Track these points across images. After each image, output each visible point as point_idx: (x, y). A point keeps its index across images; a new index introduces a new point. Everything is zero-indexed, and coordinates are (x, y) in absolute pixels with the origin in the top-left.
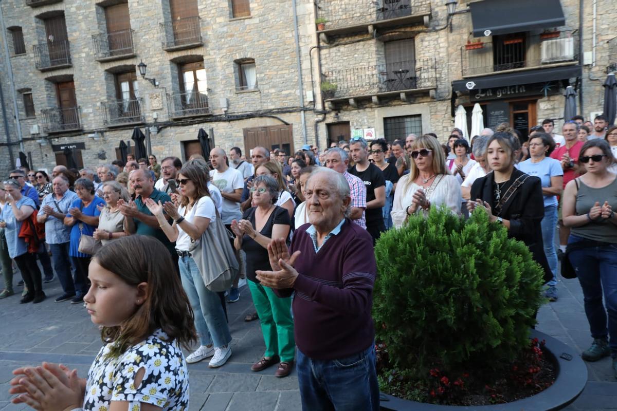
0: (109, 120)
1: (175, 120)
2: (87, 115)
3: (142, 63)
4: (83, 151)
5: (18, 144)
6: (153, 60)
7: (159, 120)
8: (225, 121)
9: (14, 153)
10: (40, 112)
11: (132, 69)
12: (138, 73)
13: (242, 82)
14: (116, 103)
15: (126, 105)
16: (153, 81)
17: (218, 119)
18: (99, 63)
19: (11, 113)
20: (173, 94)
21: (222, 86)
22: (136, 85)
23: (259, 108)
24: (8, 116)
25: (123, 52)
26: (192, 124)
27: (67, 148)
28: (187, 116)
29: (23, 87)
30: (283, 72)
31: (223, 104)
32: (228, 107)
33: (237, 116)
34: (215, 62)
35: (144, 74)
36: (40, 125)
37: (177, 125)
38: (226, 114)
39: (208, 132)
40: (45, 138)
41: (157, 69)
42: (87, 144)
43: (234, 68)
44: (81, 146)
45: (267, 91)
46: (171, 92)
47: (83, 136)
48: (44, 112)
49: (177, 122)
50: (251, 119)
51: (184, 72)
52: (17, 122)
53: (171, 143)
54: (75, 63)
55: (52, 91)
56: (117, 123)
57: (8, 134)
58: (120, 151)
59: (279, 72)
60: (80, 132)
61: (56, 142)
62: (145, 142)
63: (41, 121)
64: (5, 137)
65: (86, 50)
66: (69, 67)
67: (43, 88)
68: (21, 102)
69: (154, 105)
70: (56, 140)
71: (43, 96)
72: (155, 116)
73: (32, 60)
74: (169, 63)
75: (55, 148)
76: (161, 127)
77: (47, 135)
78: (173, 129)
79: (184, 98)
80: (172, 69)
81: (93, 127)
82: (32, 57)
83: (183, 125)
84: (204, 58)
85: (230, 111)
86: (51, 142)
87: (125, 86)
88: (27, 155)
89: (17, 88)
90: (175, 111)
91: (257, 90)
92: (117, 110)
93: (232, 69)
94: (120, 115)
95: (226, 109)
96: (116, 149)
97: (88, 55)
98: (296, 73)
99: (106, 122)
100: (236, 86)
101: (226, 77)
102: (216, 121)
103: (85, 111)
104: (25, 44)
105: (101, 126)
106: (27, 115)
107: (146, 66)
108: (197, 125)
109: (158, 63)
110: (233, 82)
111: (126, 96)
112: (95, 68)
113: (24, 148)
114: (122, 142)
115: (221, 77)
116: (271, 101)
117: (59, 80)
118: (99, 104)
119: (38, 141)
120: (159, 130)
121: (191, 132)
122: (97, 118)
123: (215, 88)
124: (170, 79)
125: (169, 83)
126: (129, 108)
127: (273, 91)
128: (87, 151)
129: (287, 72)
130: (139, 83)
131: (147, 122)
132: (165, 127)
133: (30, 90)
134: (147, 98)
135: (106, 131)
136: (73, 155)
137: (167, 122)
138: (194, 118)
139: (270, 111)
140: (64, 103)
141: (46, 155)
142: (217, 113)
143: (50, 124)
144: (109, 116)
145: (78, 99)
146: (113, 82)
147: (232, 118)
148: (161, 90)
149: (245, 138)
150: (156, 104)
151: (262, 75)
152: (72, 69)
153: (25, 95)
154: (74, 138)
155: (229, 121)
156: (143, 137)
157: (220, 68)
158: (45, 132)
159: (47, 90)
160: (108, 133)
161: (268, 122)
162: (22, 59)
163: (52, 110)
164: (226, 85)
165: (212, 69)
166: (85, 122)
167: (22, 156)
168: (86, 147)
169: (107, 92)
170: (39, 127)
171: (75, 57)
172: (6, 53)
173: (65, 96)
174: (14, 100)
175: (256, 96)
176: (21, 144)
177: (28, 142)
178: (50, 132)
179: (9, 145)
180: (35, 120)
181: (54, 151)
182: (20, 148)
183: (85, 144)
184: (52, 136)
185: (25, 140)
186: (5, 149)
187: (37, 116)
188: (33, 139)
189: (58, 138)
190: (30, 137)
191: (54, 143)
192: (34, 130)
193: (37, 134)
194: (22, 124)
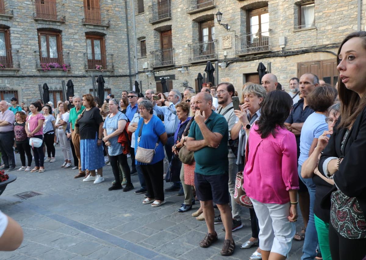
0: (192, 58)
1: (241, 56)
2: (178, 54)
3: (219, 12)
4: (173, 81)
5: (135, 75)
6: (228, 9)
7: (228, 57)
8: (281, 56)
9: (132, 82)
10: (149, 53)
11: (211, 18)
12: (216, 20)
13: (300, 21)
14: (198, 44)
15: (205, 46)
16: (226, 26)
17: (276, 55)
18: (189, 15)
19: (133, 54)
20: (241, 35)
21: (282, 27)
22: (214, 30)
23: (314, 44)
24: (131, 56)
25: (206, 5)
26: (253, 59)
27: (163, 79)
28: (250, 53)
29: (141, 36)
30: (342, 9)
31: (281, 42)
32: (285, 45)
33: (293, 52)
34: (278, 6)
35: (220, 21)
36: (148, 62)
37: (242, 61)
38: (283, 51)
39: (266, 66)
40: (151, 71)
41: (230, 16)
42: (176, 76)
43: (295, 9)
44: (173, 77)
45: (323, 28)
46: (239, 34)
47: (174, 70)
48: (152, 53)
49: (242, 58)
50: (306, 54)
51: (251, 17)
52: (135, 60)
53: (236, 75)
54: (173, 16)
55: (158, 38)
56: (198, 60)
57: (130, 69)
58: (197, 81)
59: (338, 10)
60: (173, 67)
61: (158, 74)
62: (214, 74)
63: (149, 60)
64: (128, 71)
65: (181, 6)
66: (169, 19)
67: (153, 36)
68: (139, 47)
69: (225, 45)
70: (158, 73)
71: (152, 42)
72: (225, 54)
73: (147, 17)
74: (239, 10)
75: (157, 78)
76: (229, 62)
77: (152, 69)
78: (238, 64)
79: (249, 38)
80: (241, 15)
81: (182, 63)
82: (148, 14)
83: (247, 61)
84: (269, 3)
85: (287, 48)
86: (154, 75)
87: (206, 32)
88: (139, 83)
89: (137, 37)
90: (241, 50)
91: (314, 28)
92: (198, 50)
93: (292, 11)
94: (200, 54)
95: (283, 46)
96: (196, 80)
97: (182, 10)
98: (356, 9)
99: (190, 59)
100: (295, 25)
101: (286, 18)
102: (273, 57)
103: (177, 51)
104: (144, 5)
105: (187, 63)
106: (142, 55)
107: (221, 14)
108: (257, 61)
109: (231, 11)
110: (292, 22)
111: (206, 39)
112: (186, 19)
113: (138, 79)
114: (200, 74)
115: (281, 19)
116: (327, 37)
117: (162, 30)
118: (186, 46)
119: (147, 74)
120: (228, 65)
121: (252, 67)
122: (185, 56)
123: (276, 28)
124: (239, 23)
125: (238, 27)
126: (207, 49)
127: (330, 27)
128: (176, 81)
129: (346, 8)
130: (216, 29)
131: (219, 59)
132: (232, 63)
133: (144, 38)
134: (220, 39)
135: (189, 66)
136: (166, 84)
137: (234, 58)
138: (255, 54)
139: (325, 47)
140: (165, 46)
141: (151, 84)
142: (275, 50)
143: (154, 61)
144: (192, 55)
145: (173, 43)
146: (197, 28)
147: (289, 54)
148: (232, 33)
149: (298, 70)
150: (227, 44)
151: (321, 14)
152: (171, 21)
153: (142, 41)
154: (169, 71)
155: (285, 56)
156: (213, 70)
157: (281, 11)
158: (151, 67)
159: (155, 38)
160: (191, 68)
161: (322, 56)
162: (142, 17)
163: (157, 51)
164: (285, 25)
165: (276, 12)
166: (176, 60)
167: (137, 84)
168: (176, 78)
169: (193, 37)
170: (148, 63)
171: (173, 11)
172: (133, 13)
173: (166, 41)
174: (135, 46)
175: (313, 33)
176: (137, 75)
177: (141, 74)
178: (155, 67)
179: (130, 76)
180: (146, 59)
181: (156, 80)
182: (136, 78)
183: (175, 75)
184: (155, 70)
185: (139, 73)
186: (128, 79)
187: (147, 56)
188: (144, 72)
189: (159, 71)
190: (142, 70)
191: (156, 75)
192: (145, 65)
193: (147, 68)
194: (138, 62)
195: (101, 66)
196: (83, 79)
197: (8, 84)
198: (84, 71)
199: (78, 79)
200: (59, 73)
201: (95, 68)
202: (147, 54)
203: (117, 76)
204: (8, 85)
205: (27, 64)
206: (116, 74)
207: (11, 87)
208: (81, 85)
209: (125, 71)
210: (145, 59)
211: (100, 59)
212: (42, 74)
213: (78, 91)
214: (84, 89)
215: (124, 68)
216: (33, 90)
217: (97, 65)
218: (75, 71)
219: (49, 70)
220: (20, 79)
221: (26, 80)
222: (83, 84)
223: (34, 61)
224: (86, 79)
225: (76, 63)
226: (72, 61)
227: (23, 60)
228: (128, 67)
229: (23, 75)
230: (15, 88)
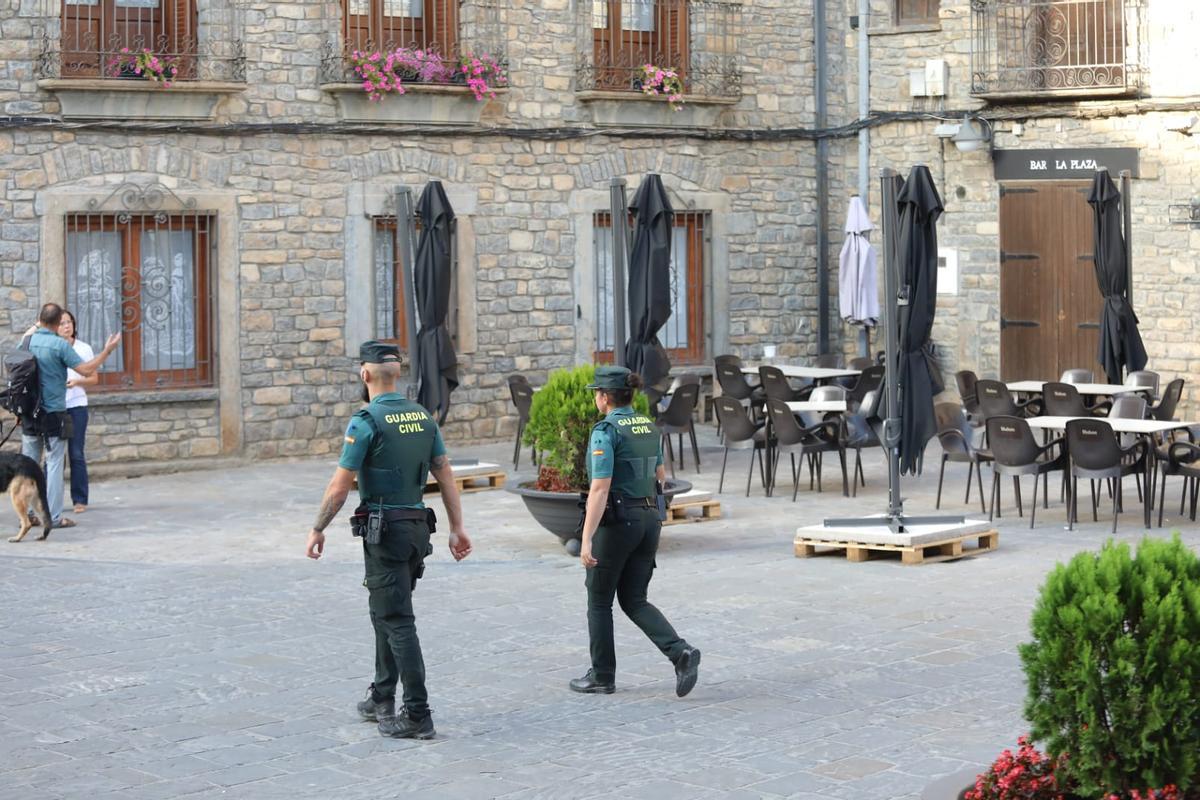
5: (850, 134)
9: (833, 173)
19: (843, 6)
24: (828, 17)
27: (1052, 168)
36: (951, 59)
40: (974, 116)
44: (1123, 163)
57: (821, 91)
61: (1012, 136)
63: (960, 46)
64: (811, 105)
70: (1016, 128)
75: (1000, 160)
77: (977, 105)
86: (989, 138)
113: (871, 155)
119: (939, 129)
141: (961, 192)
143: (995, 60)
158: (974, 91)
170: (947, 66)
176: (863, 134)
177: (891, 131)
178: (995, 92)
179: (820, 136)
180: (936, 38)
181: (998, 175)
182: (856, 150)
183: (1141, 154)
184: (1000, 113)
185: (882, 118)
186: (806, 151)
187: (944, 24)
188: (914, 117)
189: (1021, 121)
190: (904, 107)
191: (1002, 142)
192: (928, 79)
193: (937, 98)
194: (878, 52)
195: (671, 73)
196: (562, 147)
197: (168, 173)
198: (569, 99)
199: (539, 147)
200: (439, 113)
201: (639, 84)
202: (941, 13)
203: (749, 138)
204: (169, 182)
205: (275, 56)
206: (741, 123)
207: (184, 194)
208: (551, 187)
209: (793, 104)
210: (924, 39)
211: (648, 26)
212: (348, 113)
213: (534, 225)
214: (563, 209)
215: (788, 89)
216: (293, 209)
217: (650, 69)
218: (520, 101)
219: (392, 92)
220: (234, 143)
221: (263, 150)
222: (563, 182)
223: (311, 40)
224: (578, 147)
225: (530, 53)
226: (514, 40)
227: (254, 33)
228: (809, 81)
229: (250, 120)
230: (207, 197)
